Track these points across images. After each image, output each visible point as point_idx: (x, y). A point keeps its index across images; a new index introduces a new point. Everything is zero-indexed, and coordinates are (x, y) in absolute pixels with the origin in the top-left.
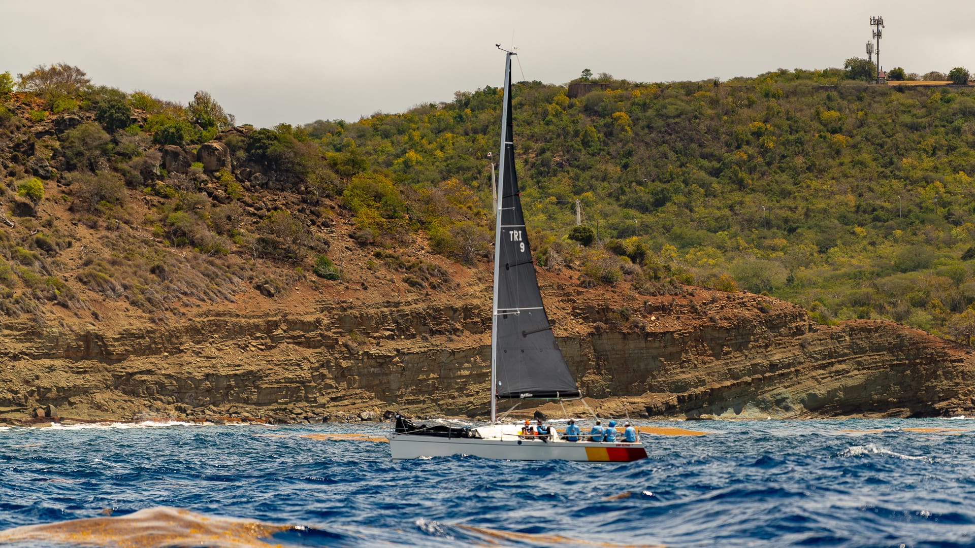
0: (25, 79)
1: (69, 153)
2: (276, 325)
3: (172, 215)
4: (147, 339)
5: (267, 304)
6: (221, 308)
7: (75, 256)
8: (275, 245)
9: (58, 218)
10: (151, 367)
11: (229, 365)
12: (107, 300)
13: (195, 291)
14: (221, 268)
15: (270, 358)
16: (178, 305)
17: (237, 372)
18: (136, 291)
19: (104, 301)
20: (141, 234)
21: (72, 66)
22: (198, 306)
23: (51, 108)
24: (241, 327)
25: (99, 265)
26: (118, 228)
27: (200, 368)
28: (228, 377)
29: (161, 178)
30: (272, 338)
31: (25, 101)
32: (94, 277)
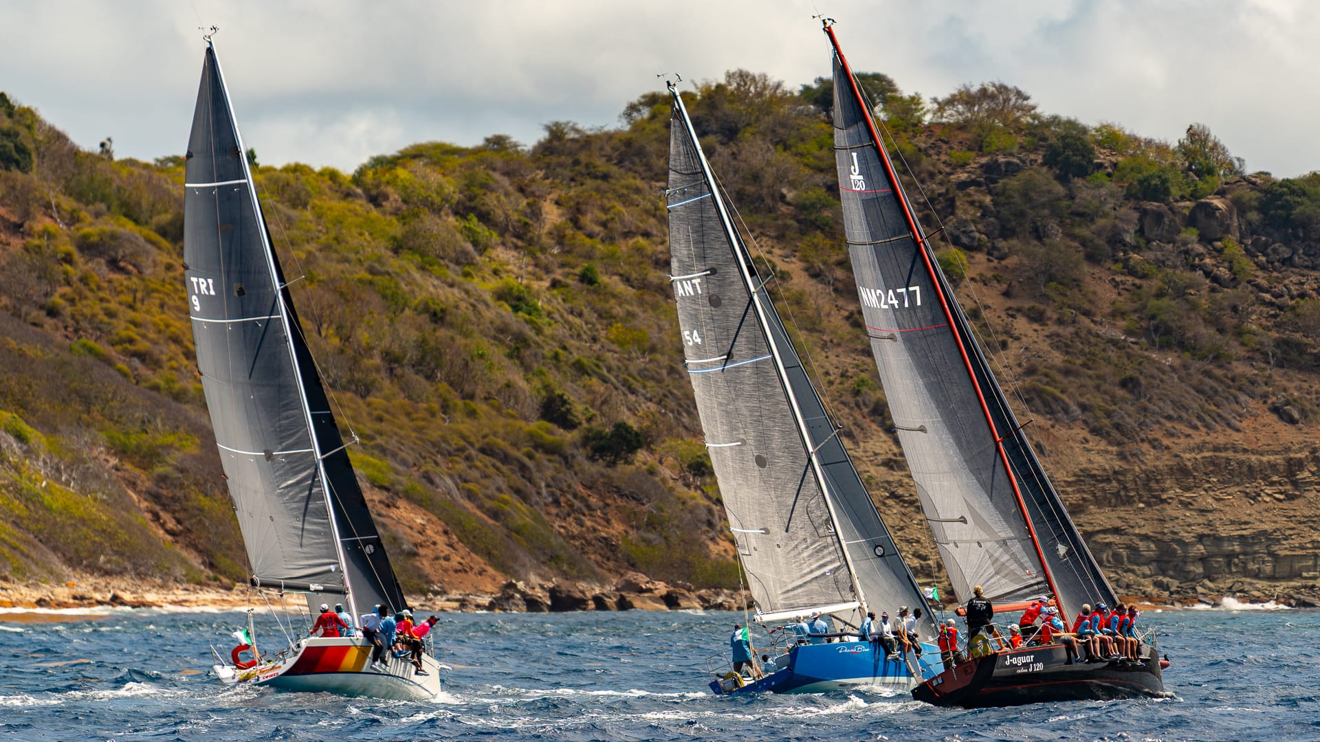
0: (942, 106)
1: (1004, 212)
2: (1300, 464)
3: (1153, 302)
4: (1115, 484)
5: (1288, 434)
6: (1221, 440)
7: (1011, 362)
8: (1300, 348)
9: (987, 307)
10: (1119, 523)
11: (1232, 522)
12: (1057, 426)
13: (1184, 415)
14: (1222, 382)
15: (1292, 513)
16: (1158, 434)
17: (1244, 533)
18: (1100, 414)
19: (1053, 427)
20: (1106, 331)
21: (1010, 84)
22: (1188, 436)
23: (979, 146)
24: (1250, 467)
25: (1046, 375)
26: (1074, 322)
27: (1189, 525)
28: (1230, 539)
29: (1137, 249)
30: (1295, 484)
31: (941, 135)
32: (1040, 393)
